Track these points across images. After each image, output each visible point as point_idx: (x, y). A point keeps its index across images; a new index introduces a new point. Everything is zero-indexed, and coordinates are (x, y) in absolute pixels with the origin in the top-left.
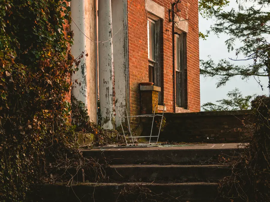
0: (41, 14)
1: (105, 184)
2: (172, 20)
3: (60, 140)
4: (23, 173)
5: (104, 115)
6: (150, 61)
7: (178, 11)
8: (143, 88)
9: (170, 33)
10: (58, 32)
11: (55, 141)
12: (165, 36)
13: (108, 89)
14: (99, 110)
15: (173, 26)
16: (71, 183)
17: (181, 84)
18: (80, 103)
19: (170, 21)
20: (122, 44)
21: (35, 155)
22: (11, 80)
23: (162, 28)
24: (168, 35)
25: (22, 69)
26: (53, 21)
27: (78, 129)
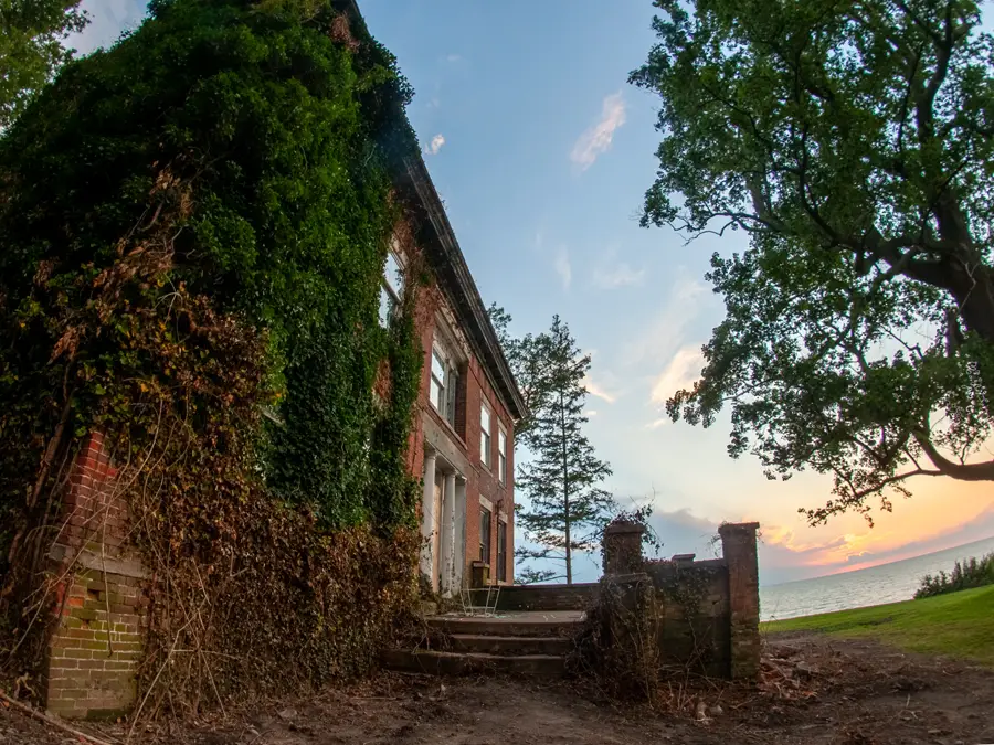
0: (397, 494)
1: (449, 654)
2: (497, 514)
5: (444, 586)
6: (481, 544)
7: (501, 507)
8: (475, 565)
9: (496, 523)
10: (411, 512)
12: (492, 526)
13: (448, 564)
14: (441, 582)
15: (498, 518)
16: (416, 651)
18: (426, 575)
22: (364, 551)
23: (490, 519)
24: (494, 525)
25: (376, 541)
26: (407, 502)
27: (423, 598)
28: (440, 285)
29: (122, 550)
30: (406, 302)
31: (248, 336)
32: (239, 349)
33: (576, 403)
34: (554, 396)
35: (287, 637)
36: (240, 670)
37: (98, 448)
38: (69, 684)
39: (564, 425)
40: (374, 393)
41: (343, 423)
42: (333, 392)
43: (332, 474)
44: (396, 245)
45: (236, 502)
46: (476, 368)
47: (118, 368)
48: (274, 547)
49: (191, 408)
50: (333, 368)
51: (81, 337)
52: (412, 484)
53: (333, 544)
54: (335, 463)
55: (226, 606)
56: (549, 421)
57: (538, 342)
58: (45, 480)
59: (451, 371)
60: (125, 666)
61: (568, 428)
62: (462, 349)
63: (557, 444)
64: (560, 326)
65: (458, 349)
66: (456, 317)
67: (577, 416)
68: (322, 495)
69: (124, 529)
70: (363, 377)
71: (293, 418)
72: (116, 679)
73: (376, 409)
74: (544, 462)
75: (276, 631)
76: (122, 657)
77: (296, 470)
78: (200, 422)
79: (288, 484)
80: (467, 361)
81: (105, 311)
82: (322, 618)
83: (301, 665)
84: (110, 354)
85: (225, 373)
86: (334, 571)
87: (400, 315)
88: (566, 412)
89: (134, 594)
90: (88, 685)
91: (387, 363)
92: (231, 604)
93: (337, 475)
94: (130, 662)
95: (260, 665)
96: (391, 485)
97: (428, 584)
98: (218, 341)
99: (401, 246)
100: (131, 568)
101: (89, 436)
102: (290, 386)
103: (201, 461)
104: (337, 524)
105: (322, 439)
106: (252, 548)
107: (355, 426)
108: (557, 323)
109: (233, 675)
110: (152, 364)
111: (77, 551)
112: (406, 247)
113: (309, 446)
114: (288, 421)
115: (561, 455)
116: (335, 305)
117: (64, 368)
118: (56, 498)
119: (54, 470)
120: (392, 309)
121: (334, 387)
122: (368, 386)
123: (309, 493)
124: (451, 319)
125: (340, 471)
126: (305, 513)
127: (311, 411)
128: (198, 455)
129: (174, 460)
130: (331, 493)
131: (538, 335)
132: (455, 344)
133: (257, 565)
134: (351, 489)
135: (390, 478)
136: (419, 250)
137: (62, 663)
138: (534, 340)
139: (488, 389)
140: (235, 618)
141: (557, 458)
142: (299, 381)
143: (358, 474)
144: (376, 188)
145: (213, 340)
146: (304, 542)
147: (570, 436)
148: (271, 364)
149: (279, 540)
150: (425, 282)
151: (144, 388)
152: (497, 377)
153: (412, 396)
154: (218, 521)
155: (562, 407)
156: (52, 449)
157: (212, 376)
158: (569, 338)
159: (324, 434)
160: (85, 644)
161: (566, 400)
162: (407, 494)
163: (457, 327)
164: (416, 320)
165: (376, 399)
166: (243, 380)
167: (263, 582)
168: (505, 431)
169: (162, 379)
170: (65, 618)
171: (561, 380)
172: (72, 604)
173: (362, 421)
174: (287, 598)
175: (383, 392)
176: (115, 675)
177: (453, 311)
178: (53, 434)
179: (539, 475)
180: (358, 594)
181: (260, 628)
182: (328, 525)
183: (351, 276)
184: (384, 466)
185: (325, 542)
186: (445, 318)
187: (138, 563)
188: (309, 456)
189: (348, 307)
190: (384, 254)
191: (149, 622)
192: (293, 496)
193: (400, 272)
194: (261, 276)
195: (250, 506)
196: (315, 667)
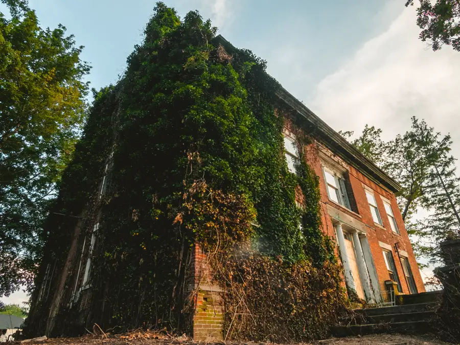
0: (321, 246)
1: (366, 325)
2: (397, 251)
3: (342, 305)
4: (324, 320)
5: (368, 297)
6: (389, 271)
7: (399, 247)
8: (387, 283)
9: (397, 257)
10: (332, 254)
11: (339, 306)
12: (395, 259)
13: (367, 283)
14: (365, 294)
15: (398, 254)
16: (349, 325)
17: (412, 282)
18: (352, 289)
19: (396, 252)
20: (371, 262)
21: (329, 311)
22: (310, 274)
23: (392, 255)
24: (396, 258)
25: (315, 270)
26: (328, 249)
27: (352, 301)
28: (316, 140)
29: (212, 282)
30: (301, 156)
31: (238, 199)
32: (236, 204)
33: (448, 170)
34: (430, 169)
35: (280, 315)
36: (262, 329)
37: (198, 250)
38: (200, 334)
39: (444, 186)
40: (296, 203)
41: (284, 220)
42: (277, 208)
43: (285, 242)
44: (287, 132)
45: (248, 259)
46: (354, 172)
47: (198, 222)
48: (268, 275)
49: (225, 228)
50: (274, 198)
51: (183, 215)
52: (328, 240)
53: (293, 271)
54: (286, 237)
55: (253, 301)
56: (433, 186)
57: (406, 138)
58: (182, 265)
59: (339, 179)
60: (218, 327)
61: (449, 188)
62: (342, 165)
63: (444, 200)
64: (418, 123)
65: (339, 166)
66: (332, 152)
67: (453, 177)
68: (283, 251)
69: (212, 275)
70: (288, 198)
71: (263, 223)
72: (216, 332)
73: (299, 210)
74: (438, 214)
75: (275, 312)
76: (217, 323)
77: (270, 244)
78: (230, 233)
79: (268, 250)
80: (347, 170)
81: (189, 206)
82: (295, 306)
83: (289, 329)
84: (194, 218)
85: (234, 213)
86: (296, 284)
87: (300, 163)
88: (443, 177)
89: (218, 298)
90: (206, 335)
91: (299, 188)
92: (254, 300)
93: (288, 242)
94: (220, 325)
95: (270, 328)
96: (317, 243)
97: (355, 294)
98: (228, 203)
99: (290, 132)
100: (216, 288)
101: (195, 246)
102: (258, 211)
103: (233, 246)
104: (292, 262)
105: (278, 228)
106: (259, 276)
107: (290, 219)
108: (415, 122)
109: (260, 331)
110: (209, 217)
111: (198, 284)
112: (292, 130)
113: (273, 232)
114: (262, 225)
115: (449, 206)
116: (267, 172)
117: (179, 227)
118: (187, 270)
119: (184, 261)
120: (295, 162)
121: (277, 206)
122: (293, 201)
123: (278, 252)
124: (330, 153)
125: (288, 240)
126: (278, 260)
127: (270, 218)
128: (232, 243)
129: (224, 247)
130: (287, 250)
131: (405, 134)
132: (336, 165)
133: (262, 283)
134: (296, 247)
135: (316, 240)
136: (299, 129)
137: (197, 326)
138: (402, 138)
139: (367, 182)
140: (257, 306)
141: (447, 209)
142: (262, 208)
143: (298, 239)
144: (267, 113)
145: (226, 203)
146: (280, 272)
147: (452, 193)
148: (249, 205)
149: (268, 272)
150: (308, 142)
151: (208, 225)
152: (371, 173)
153: (316, 199)
154: (244, 266)
155: (439, 175)
156: (181, 255)
157: (229, 215)
158: (428, 128)
159: (278, 226)
160: (204, 318)
161: (440, 169)
162: (328, 246)
163: (334, 156)
164: (309, 163)
165: (298, 205)
166: (241, 214)
167: (266, 290)
168: (389, 201)
169: (214, 221)
170: (197, 309)
171: (433, 157)
172: (199, 304)
173: (294, 217)
174: (277, 297)
175: (301, 202)
176: (216, 330)
177: (329, 149)
178: (181, 250)
179: (436, 223)
180: (311, 296)
181: (268, 311)
182: (288, 263)
183: (270, 158)
184: (311, 235)
185: (289, 271)
186: (326, 155)
187: (218, 287)
188: (274, 236)
189: (273, 171)
190: (282, 140)
191: (225, 309)
192: (271, 254)
193: (293, 143)
194: (235, 176)
195: (254, 260)
196: (296, 332)
